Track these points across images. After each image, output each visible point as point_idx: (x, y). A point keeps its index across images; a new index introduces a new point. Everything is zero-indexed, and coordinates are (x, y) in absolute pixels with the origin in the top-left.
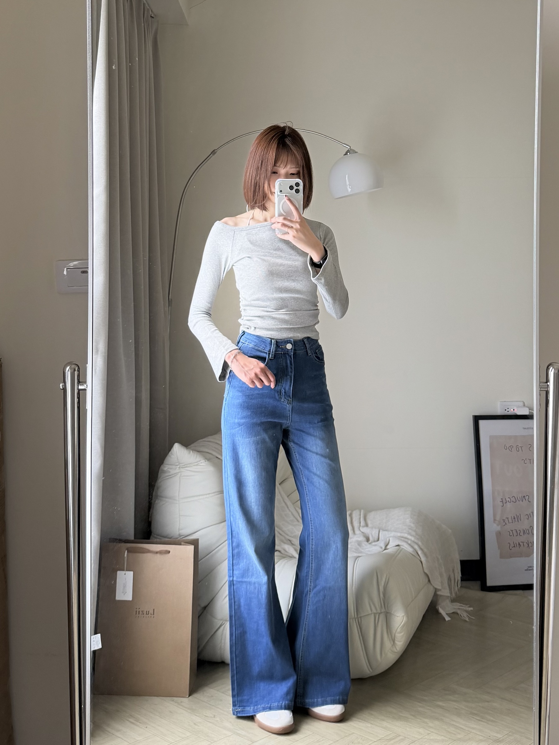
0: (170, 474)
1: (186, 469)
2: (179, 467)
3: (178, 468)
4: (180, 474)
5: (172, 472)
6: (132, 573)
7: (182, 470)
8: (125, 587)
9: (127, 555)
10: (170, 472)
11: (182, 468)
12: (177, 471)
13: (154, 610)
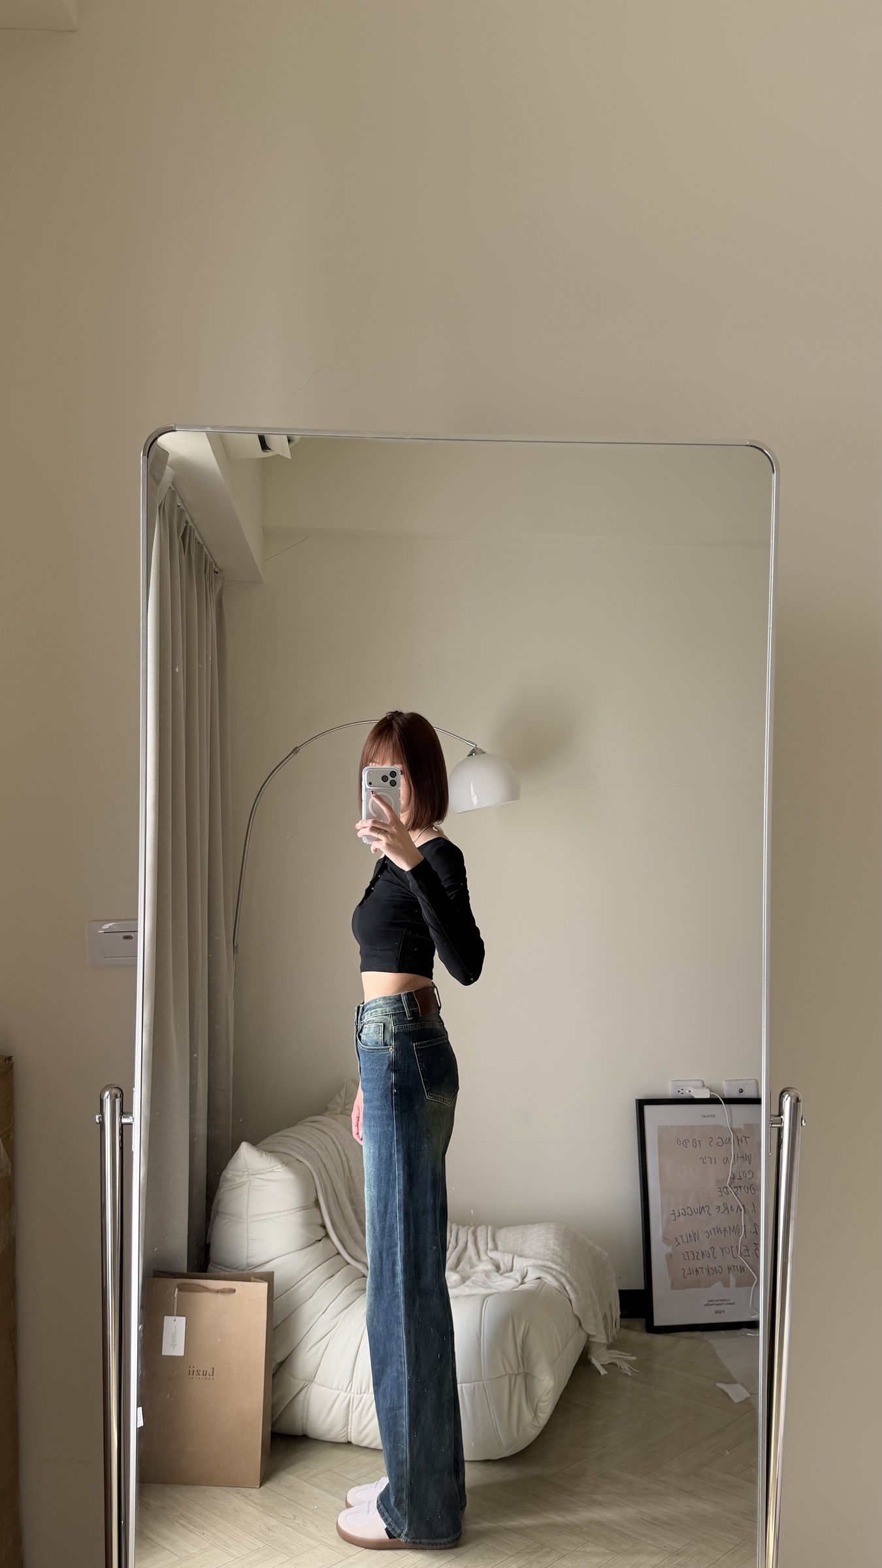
0: (236, 1183)
1: (256, 1176)
2: (248, 1174)
3: (245, 1176)
4: (248, 1183)
5: (238, 1180)
6: (184, 1319)
7: (252, 1178)
8: (174, 1337)
9: (178, 1294)
10: (234, 1180)
11: (252, 1175)
12: (245, 1179)
13: (213, 1368)
